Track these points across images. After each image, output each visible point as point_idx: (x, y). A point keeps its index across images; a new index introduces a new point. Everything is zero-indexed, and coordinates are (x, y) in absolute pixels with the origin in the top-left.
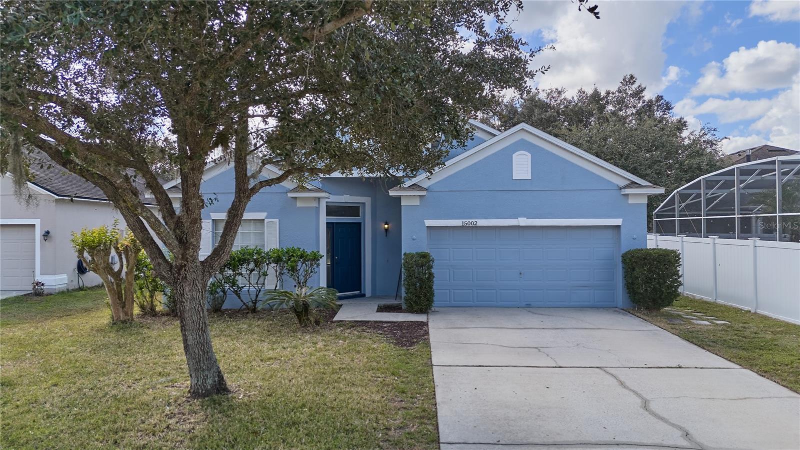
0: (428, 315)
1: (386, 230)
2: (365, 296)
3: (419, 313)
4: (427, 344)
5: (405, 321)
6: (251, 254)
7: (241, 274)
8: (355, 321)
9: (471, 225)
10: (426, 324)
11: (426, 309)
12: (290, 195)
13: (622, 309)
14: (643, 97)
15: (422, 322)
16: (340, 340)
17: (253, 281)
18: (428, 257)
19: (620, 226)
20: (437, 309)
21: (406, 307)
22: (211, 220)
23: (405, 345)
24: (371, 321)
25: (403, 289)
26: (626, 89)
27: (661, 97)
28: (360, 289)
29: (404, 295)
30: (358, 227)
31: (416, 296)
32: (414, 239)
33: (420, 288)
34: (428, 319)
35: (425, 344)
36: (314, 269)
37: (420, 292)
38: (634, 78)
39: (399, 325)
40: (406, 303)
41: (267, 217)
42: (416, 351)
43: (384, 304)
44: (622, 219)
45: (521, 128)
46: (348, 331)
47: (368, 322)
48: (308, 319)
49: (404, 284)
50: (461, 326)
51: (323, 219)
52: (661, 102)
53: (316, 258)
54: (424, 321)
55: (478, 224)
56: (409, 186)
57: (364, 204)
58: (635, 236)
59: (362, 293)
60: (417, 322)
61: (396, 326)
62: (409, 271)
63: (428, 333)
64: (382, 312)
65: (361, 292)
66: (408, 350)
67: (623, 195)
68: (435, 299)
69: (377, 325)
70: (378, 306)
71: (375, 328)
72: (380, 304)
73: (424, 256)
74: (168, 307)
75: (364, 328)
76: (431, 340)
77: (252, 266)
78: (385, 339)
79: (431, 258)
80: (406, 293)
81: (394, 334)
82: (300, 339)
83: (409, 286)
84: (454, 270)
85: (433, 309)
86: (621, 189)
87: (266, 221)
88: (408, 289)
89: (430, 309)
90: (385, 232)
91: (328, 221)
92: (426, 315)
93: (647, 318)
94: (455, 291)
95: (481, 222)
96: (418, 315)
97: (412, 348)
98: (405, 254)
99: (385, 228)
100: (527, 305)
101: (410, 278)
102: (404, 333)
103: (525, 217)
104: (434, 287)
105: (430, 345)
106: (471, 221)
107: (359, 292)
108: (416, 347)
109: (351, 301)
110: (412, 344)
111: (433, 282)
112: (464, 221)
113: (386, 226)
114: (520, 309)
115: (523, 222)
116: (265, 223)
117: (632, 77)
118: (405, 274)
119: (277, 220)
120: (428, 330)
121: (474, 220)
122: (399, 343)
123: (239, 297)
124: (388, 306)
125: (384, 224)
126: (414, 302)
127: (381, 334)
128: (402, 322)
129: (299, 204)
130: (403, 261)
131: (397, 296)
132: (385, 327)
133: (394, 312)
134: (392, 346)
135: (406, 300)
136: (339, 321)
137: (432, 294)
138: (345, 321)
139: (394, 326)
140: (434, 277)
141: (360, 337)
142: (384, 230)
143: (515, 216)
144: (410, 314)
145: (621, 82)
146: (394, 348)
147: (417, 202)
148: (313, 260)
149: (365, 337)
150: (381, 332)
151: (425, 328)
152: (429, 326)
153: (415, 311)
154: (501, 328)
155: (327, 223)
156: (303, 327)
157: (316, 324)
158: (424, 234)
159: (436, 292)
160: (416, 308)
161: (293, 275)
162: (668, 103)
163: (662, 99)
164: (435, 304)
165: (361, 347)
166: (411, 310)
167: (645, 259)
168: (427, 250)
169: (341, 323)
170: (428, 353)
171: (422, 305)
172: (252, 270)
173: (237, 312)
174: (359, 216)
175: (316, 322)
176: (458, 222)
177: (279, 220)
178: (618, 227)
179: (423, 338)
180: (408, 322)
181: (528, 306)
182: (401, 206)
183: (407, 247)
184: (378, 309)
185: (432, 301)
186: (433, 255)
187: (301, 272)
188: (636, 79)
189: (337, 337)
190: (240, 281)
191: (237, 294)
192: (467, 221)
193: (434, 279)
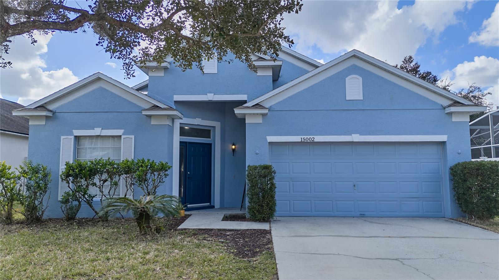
0: (270, 224)
1: (234, 150)
2: (214, 208)
3: (262, 222)
4: (272, 255)
5: (248, 230)
6: (104, 165)
7: (94, 184)
8: (199, 229)
9: (309, 141)
10: (269, 232)
11: (269, 218)
12: (144, 113)
13: (451, 219)
14: (419, 71)
15: (264, 230)
16: (176, 249)
17: (106, 191)
18: (270, 168)
19: (446, 141)
20: (278, 218)
21: (249, 216)
22: (72, 137)
23: (247, 255)
24: (214, 230)
25: (247, 199)
26: (406, 66)
27: (430, 72)
28: (210, 202)
29: (247, 204)
30: (208, 147)
31: (259, 206)
32: (257, 154)
33: (263, 198)
34: (270, 227)
35: (269, 255)
36: (162, 179)
37: (263, 201)
38: (412, 58)
39: (243, 233)
40: (249, 212)
41: (124, 134)
42: (259, 263)
43: (230, 214)
44: (447, 136)
45: (353, 54)
46: (188, 239)
47: (212, 230)
48: (149, 227)
49: (248, 194)
50: (304, 235)
51: (177, 139)
52: (430, 76)
53: (164, 168)
54: (266, 229)
55: (316, 140)
56: (253, 106)
57: (214, 127)
58: (459, 151)
59: (212, 204)
60: (260, 230)
61: (239, 234)
62: (252, 181)
63: (271, 241)
64: (227, 221)
65: (210, 204)
66: (250, 262)
67: (447, 113)
68: (277, 208)
69: (220, 233)
70: (225, 216)
71: (217, 236)
72: (226, 214)
73: (266, 167)
74: (25, 215)
75: (206, 236)
76: (275, 250)
77: (105, 176)
78: (226, 248)
79: (273, 170)
80: (249, 203)
81: (236, 243)
82: (133, 248)
83: (252, 195)
84: (294, 182)
85: (275, 218)
86: (445, 109)
87: (123, 137)
88: (251, 199)
89: (272, 217)
90: (232, 152)
91: (181, 141)
92: (269, 223)
93: (485, 227)
94: (295, 202)
95: (318, 139)
96: (259, 223)
97: (255, 259)
98: (249, 166)
99: (232, 148)
100: (361, 214)
101: (253, 188)
102: (246, 242)
103: (358, 134)
104: (276, 198)
105: (275, 256)
106: (309, 137)
107: (209, 204)
108: (259, 258)
109: (201, 212)
110: (254, 254)
111: (274, 192)
112: (303, 137)
113: (233, 147)
114: (355, 218)
115: (356, 138)
116: (122, 138)
117: (411, 57)
118: (248, 185)
119: (133, 137)
120: (272, 238)
121: (312, 137)
122: (240, 253)
123: (91, 206)
124: (233, 216)
125: (231, 145)
126: (258, 211)
127: (222, 242)
128: (245, 230)
129: (153, 122)
130: (247, 173)
131: (242, 207)
132: (228, 235)
133: (238, 221)
134: (232, 256)
135: (250, 209)
136: (182, 230)
137: (274, 204)
138: (189, 229)
139: (237, 234)
140: (275, 187)
141: (198, 246)
142: (232, 150)
143: (349, 133)
144: (253, 222)
145: (403, 61)
146: (234, 259)
147: (259, 120)
148: (161, 170)
149: (204, 246)
150: (223, 240)
151: (268, 236)
152: (272, 234)
153: (258, 220)
154: (346, 236)
155: (180, 142)
156: (143, 235)
157: (157, 232)
158: (267, 148)
159: (277, 202)
160: (259, 216)
161: (141, 184)
162: (435, 77)
163: (431, 74)
164: (276, 214)
165: (196, 258)
166: (254, 219)
167: (478, 170)
168: (268, 163)
169: (185, 232)
170: (273, 266)
171: (264, 214)
172: (105, 181)
173: (90, 221)
174: (210, 138)
175: (156, 229)
176: (297, 139)
177: (135, 136)
178: (443, 143)
179: (266, 247)
180: (251, 230)
181: (362, 216)
182: (245, 123)
183: (250, 161)
184: (223, 218)
185: (274, 211)
186: (275, 168)
187: (150, 181)
188: (413, 59)
189: (174, 245)
190: (93, 190)
191: (88, 203)
192: (305, 137)
193: (276, 190)
